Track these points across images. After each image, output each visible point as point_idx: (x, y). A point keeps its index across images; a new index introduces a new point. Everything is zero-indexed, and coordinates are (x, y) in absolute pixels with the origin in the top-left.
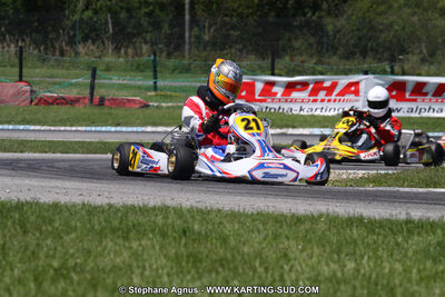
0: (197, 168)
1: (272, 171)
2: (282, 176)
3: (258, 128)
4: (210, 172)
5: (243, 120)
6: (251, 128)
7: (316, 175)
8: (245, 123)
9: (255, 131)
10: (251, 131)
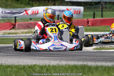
0: (31, 47)
1: (57, 47)
2: (60, 48)
3: (56, 31)
4: (35, 48)
5: (51, 29)
6: (53, 32)
7: (74, 47)
8: (51, 30)
9: (54, 32)
10: (53, 33)
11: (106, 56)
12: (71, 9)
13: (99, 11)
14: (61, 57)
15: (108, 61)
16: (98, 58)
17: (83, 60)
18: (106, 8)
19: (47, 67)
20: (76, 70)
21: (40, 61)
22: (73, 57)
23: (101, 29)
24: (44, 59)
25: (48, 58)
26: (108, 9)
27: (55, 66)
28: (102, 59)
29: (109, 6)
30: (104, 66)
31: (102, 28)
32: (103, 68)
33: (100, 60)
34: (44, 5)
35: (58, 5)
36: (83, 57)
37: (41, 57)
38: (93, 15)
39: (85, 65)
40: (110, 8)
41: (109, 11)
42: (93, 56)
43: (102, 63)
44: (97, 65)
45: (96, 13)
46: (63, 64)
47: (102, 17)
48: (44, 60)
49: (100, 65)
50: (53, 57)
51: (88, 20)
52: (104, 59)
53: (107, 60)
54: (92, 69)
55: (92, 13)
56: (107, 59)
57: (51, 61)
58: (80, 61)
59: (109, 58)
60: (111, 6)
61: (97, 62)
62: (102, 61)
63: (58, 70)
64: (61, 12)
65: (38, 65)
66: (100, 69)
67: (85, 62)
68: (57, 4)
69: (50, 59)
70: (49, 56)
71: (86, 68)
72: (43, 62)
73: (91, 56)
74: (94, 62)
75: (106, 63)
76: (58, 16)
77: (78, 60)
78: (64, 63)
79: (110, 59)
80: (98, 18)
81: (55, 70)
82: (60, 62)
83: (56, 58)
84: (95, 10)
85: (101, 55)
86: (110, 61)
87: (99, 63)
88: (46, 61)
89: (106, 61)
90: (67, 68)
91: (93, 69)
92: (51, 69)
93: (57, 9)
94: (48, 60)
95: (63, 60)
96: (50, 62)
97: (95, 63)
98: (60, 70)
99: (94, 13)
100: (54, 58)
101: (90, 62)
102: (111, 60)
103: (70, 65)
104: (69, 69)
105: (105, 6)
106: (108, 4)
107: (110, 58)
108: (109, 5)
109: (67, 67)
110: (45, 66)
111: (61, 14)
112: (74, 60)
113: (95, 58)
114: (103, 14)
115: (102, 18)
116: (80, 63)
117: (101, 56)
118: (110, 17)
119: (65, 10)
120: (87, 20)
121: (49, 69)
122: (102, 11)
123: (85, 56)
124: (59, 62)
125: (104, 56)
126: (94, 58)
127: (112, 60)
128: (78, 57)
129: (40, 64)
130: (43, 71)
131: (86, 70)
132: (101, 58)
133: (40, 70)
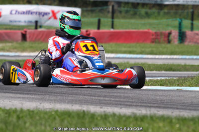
11: (120, 97)
12: (58, 12)
13: (106, 17)
14: (41, 95)
15: (124, 105)
16: (107, 99)
17: (81, 102)
18: (120, 12)
19: (18, 113)
20: (69, 119)
21: (5, 101)
22: (63, 96)
23: (110, 49)
24: (11, 97)
25: (18, 95)
26: (123, 14)
27: (33, 111)
28: (114, 102)
29: (126, 9)
30: (117, 114)
31: (112, 47)
32: (116, 117)
33: (110, 104)
34: (10, 3)
35: (37, 4)
36: (81, 96)
37: (7, 94)
38: (97, 24)
39: (84, 111)
40: (127, 12)
41: (124, 17)
42: (98, 97)
43: (113, 108)
44: (104, 112)
45: (102, 20)
46: (47, 109)
47: (113, 27)
48: (13, 99)
49: (109, 112)
50: (28, 94)
51: (88, 33)
52: (116, 103)
53: (122, 103)
54: (97, 119)
55: (96, 20)
56: (121, 101)
57: (24, 102)
58: (76, 104)
59: (125, 100)
60: (129, 9)
61: (104, 107)
62: (113, 104)
63: (38, 118)
64: (41, 16)
65: (3, 108)
66: (110, 119)
67: (83, 106)
68: (34, 2)
69: (23, 98)
70: (20, 94)
71: (86, 117)
72: (11, 103)
73: (94, 96)
74: (99, 107)
75: (121, 108)
76: (36, 22)
77: (72, 102)
78: (47, 106)
79: (128, 102)
80: (106, 29)
81: (31, 117)
82: (41, 104)
83: (33, 96)
84: (101, 15)
85: (111, 94)
86: (127, 105)
87: (109, 108)
88: (16, 102)
89: (121, 105)
90: (52, 115)
91: (99, 118)
92: (26, 117)
93: (35, 10)
94: (19, 99)
95: (45, 100)
96: (22, 104)
97: (101, 108)
98: (41, 118)
99: (99, 21)
100: (30, 96)
101: (93, 107)
102: (129, 104)
103: (59, 110)
104: (57, 117)
105: (119, 9)
106: (123, 5)
107: (128, 100)
108: (124, 7)
109: (53, 113)
110: (15, 111)
111: (40, 19)
112: (64, 102)
113: (102, 100)
114: (115, 23)
115: (112, 30)
116: (76, 107)
117: (111, 97)
118: (126, 29)
119: (49, 13)
120: (87, 31)
121: (21, 115)
122: (113, 18)
123: (85, 95)
124: (39, 103)
125: (116, 97)
126: (99, 100)
127: (131, 104)
128: (71, 96)
129: (5, 107)
130: (10, 119)
131: (87, 120)
132: (111, 100)
133: (6, 117)
